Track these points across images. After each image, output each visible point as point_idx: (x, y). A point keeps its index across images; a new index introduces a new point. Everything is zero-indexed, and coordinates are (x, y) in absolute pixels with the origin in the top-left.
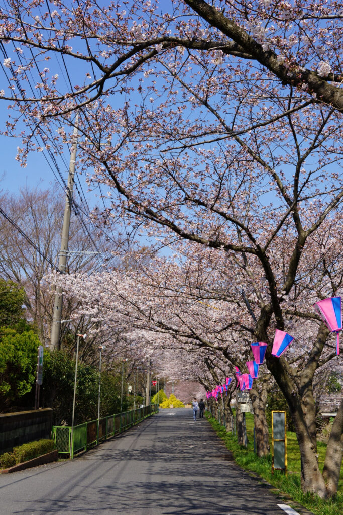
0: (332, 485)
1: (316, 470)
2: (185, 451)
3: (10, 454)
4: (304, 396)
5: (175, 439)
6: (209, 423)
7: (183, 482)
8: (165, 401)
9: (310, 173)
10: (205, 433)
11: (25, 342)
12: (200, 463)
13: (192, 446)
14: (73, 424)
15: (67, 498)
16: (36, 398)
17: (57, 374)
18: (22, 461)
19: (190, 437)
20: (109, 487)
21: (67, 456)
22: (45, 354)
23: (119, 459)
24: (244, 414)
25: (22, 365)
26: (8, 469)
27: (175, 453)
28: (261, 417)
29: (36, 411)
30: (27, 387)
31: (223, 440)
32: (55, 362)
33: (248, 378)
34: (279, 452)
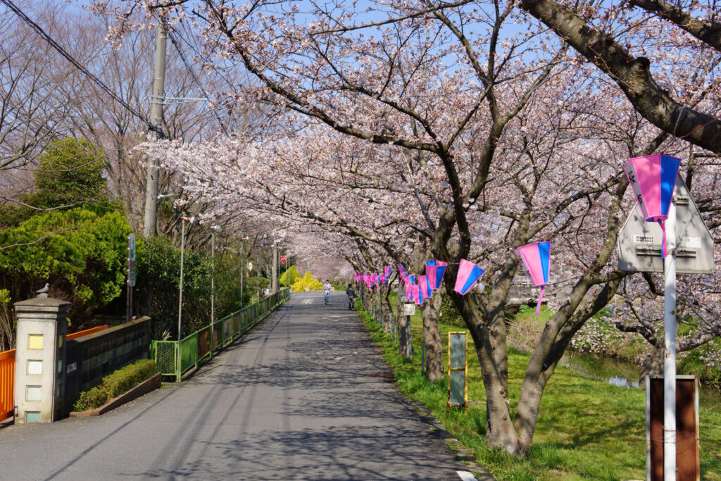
0: (525, 437)
1: (505, 419)
2: (330, 367)
3: (98, 388)
4: (493, 325)
5: (315, 346)
6: (359, 317)
7: (333, 430)
8: (298, 281)
9: (513, 47)
10: (356, 336)
11: (109, 229)
12: (352, 390)
13: (338, 358)
14: (179, 337)
15: (185, 467)
16: (128, 304)
17: (155, 271)
18: (115, 395)
19: (336, 343)
20: (237, 443)
21: (172, 379)
22: (138, 243)
23: (242, 382)
24: (408, 317)
25: (107, 260)
26: (99, 410)
27: (317, 370)
28: (432, 329)
29: (129, 324)
30: (114, 289)
31: (379, 347)
32: (152, 255)
33: (418, 290)
34: (457, 384)
